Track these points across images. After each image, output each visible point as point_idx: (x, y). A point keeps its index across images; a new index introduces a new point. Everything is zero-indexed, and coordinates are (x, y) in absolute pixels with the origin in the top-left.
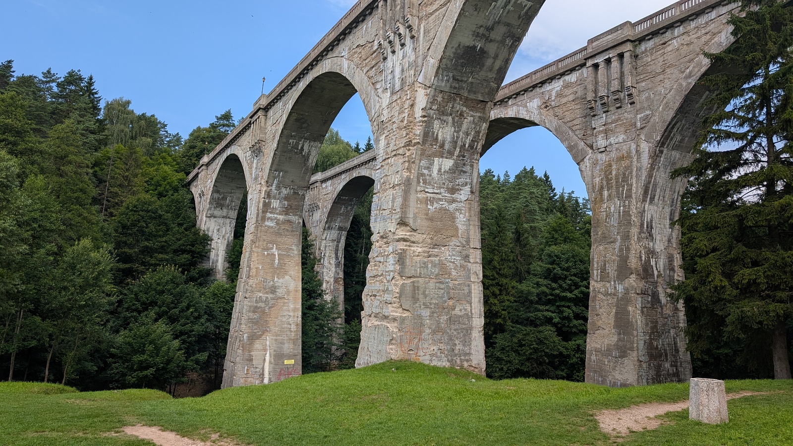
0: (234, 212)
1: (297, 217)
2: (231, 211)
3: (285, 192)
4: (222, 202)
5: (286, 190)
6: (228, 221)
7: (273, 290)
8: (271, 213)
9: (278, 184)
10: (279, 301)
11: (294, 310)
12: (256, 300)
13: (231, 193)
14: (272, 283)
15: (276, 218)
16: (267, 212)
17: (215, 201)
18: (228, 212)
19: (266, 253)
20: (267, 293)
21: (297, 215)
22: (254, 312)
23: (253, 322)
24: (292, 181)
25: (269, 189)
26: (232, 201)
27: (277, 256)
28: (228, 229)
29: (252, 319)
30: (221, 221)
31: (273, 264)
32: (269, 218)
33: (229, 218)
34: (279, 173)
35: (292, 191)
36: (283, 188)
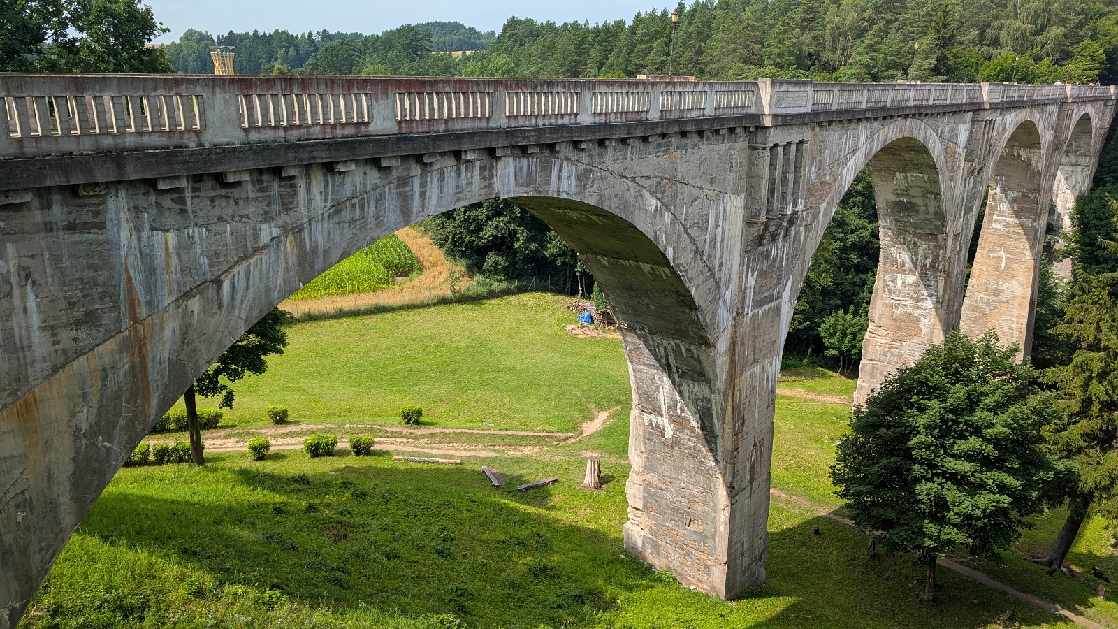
1: (1029, 220)
2: (1080, 158)
5: (1013, 193)
6: (1079, 169)
7: (996, 293)
8: (998, 215)
9: (1002, 187)
10: (1001, 304)
11: (1019, 316)
12: (977, 300)
14: (995, 286)
15: (1004, 221)
16: (993, 214)
18: (1077, 159)
19: (992, 255)
20: (989, 295)
22: (974, 311)
24: (1019, 184)
26: (1080, 147)
27: (1004, 260)
28: (1080, 177)
30: (1069, 168)
31: (998, 267)
32: (996, 221)
33: (1079, 165)
34: (1001, 178)
35: (1020, 194)
36: (1009, 191)
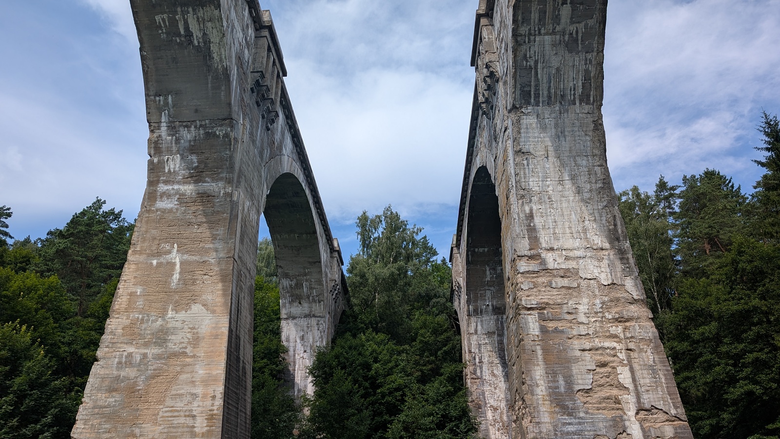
0: (320, 306)
1: (221, 184)
2: (314, 305)
3: (187, 135)
4: (297, 292)
5: (189, 131)
6: (314, 321)
7: (161, 337)
8: (166, 182)
9: (170, 122)
12: (120, 363)
13: (306, 275)
14: (160, 322)
15: (177, 192)
16: (158, 182)
17: (288, 292)
18: (311, 307)
19: (155, 262)
20: (146, 345)
21: (221, 179)
22: (111, 390)
23: (103, 416)
24: (196, 111)
25: (155, 135)
26: (311, 288)
27: (178, 267)
28: (317, 334)
29: (101, 407)
30: (303, 322)
31: (167, 283)
32: (163, 194)
33: (314, 316)
34: (166, 99)
35: (202, 132)
36: (181, 129)
